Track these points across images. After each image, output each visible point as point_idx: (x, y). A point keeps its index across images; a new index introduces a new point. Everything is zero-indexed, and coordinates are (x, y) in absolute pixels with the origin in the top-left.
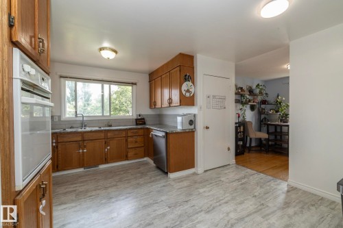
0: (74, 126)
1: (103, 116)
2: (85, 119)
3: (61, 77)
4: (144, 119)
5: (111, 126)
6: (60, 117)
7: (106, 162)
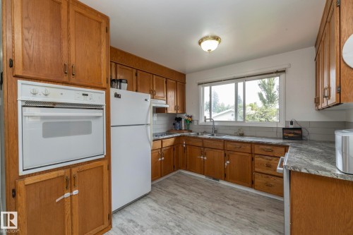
0: (208, 130)
1: (236, 121)
2: (216, 124)
3: (199, 84)
4: (300, 129)
5: (242, 135)
6: (198, 121)
7: (225, 179)
